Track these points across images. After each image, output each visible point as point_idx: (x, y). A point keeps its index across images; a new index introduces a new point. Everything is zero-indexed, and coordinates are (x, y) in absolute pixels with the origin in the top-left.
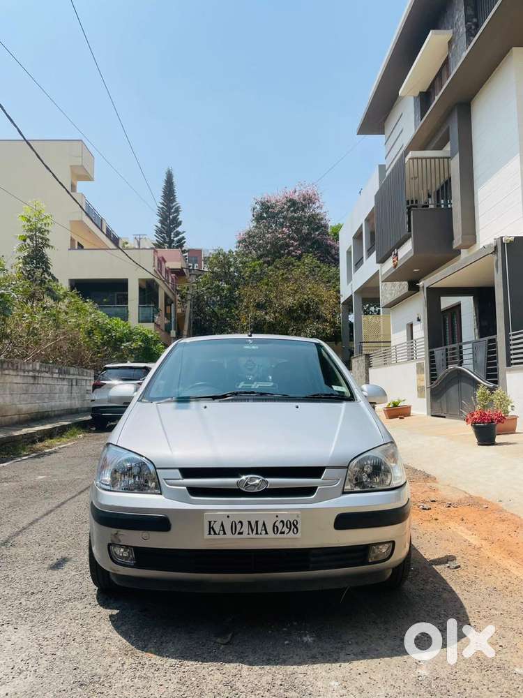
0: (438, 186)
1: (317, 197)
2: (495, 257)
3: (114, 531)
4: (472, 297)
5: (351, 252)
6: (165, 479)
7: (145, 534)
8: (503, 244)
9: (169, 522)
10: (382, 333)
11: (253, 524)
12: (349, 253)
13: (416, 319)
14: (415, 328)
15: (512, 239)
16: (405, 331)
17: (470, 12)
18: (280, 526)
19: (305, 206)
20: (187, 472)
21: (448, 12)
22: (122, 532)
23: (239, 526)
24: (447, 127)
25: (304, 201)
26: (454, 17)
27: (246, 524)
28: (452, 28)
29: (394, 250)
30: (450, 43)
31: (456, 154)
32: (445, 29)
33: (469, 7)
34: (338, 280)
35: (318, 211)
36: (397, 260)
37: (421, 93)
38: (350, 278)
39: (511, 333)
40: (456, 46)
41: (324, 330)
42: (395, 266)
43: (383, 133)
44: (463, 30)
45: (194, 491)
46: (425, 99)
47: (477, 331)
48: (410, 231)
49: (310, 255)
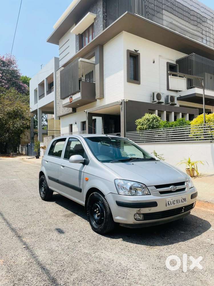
0: (87, 73)
1: (15, 62)
2: (121, 106)
3: (139, 209)
4: (101, 117)
5: (37, 91)
6: (151, 190)
7: (150, 208)
8: (124, 102)
9: (157, 203)
10: (55, 126)
11: (177, 200)
12: (36, 91)
13: (75, 123)
14: (73, 126)
15: (127, 101)
16: (68, 127)
17: (105, 10)
18: (182, 200)
19: (9, 65)
20: (157, 187)
21: (95, 7)
22: (142, 209)
23: (174, 201)
24: (93, 52)
25: (8, 62)
26: (97, 10)
27: (176, 201)
28: (96, 13)
29: (70, 95)
30: (95, 19)
31: (98, 63)
32: (93, 13)
33: (104, 8)
34: (29, 102)
35: (15, 69)
36: (72, 99)
37: (79, 34)
38: (36, 102)
39: (126, 132)
40: (98, 21)
41: (26, 123)
42: (71, 102)
43: (58, 44)
44: (101, 16)
45: (161, 193)
46: (81, 37)
47: (103, 130)
48: (80, 89)
49: (14, 88)
